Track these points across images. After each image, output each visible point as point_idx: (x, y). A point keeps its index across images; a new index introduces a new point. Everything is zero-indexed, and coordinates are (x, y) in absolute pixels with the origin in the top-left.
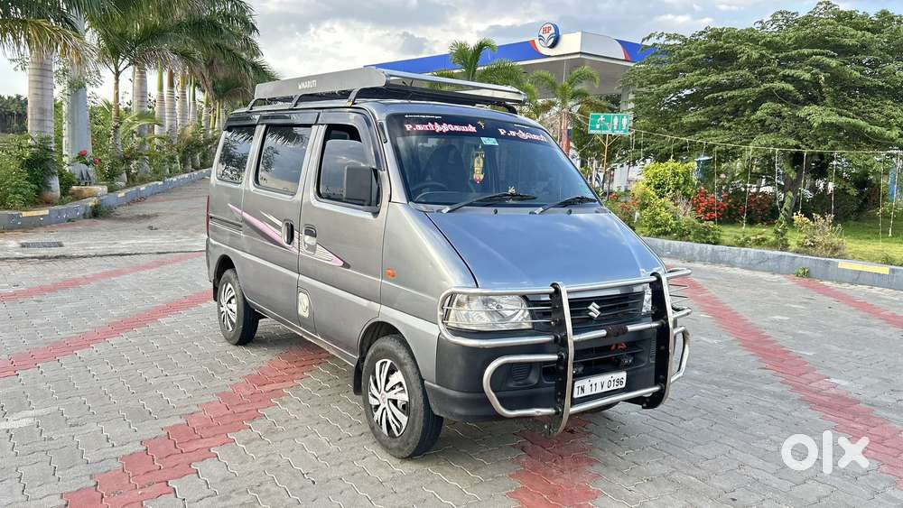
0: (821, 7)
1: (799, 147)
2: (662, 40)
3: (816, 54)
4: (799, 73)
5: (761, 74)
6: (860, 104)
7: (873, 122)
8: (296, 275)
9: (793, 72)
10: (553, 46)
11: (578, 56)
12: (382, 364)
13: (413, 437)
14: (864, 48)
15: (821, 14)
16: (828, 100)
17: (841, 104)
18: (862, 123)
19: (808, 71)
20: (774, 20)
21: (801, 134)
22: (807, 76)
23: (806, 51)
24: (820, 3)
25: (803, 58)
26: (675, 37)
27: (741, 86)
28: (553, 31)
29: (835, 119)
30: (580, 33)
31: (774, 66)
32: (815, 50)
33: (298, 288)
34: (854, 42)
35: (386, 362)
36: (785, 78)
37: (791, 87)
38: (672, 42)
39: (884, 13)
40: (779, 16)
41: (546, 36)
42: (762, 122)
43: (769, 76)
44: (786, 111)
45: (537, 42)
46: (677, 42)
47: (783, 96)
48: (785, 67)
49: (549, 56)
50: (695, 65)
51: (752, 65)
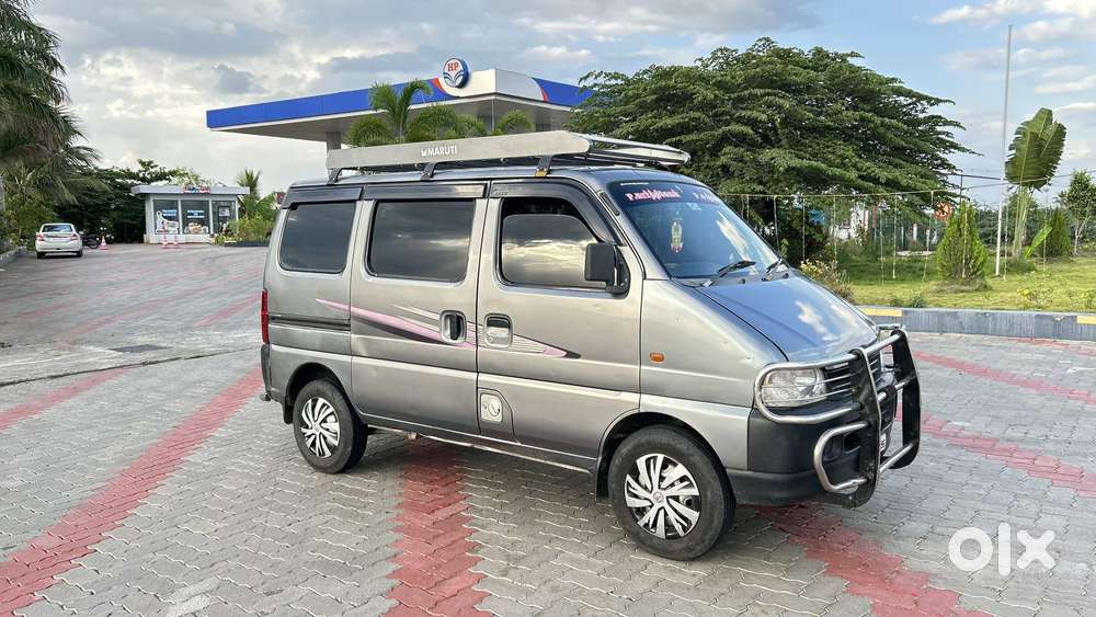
0: (761, 43)
1: (764, 193)
2: (601, 80)
3: (768, 94)
4: (755, 114)
5: (715, 115)
6: (814, 145)
7: (831, 165)
8: (474, 376)
9: (749, 113)
10: (462, 85)
11: (493, 97)
12: (648, 461)
13: (711, 533)
14: (809, 88)
15: (759, 51)
16: (784, 142)
17: (796, 146)
18: (823, 166)
19: (764, 112)
20: (715, 57)
21: (764, 180)
22: (764, 117)
23: (759, 92)
24: (760, 40)
25: (753, 97)
26: (616, 76)
27: (697, 129)
28: (460, 68)
29: (796, 163)
30: (492, 72)
31: (728, 107)
32: (767, 90)
33: (478, 390)
34: (799, 79)
35: (655, 458)
36: (739, 120)
37: (748, 130)
38: (613, 82)
39: (819, 51)
40: (719, 54)
41: (453, 74)
42: (725, 168)
43: (725, 118)
44: (748, 156)
45: (441, 80)
46: (619, 82)
47: (741, 140)
48: (737, 109)
49: (458, 98)
50: (644, 108)
51: (706, 106)
